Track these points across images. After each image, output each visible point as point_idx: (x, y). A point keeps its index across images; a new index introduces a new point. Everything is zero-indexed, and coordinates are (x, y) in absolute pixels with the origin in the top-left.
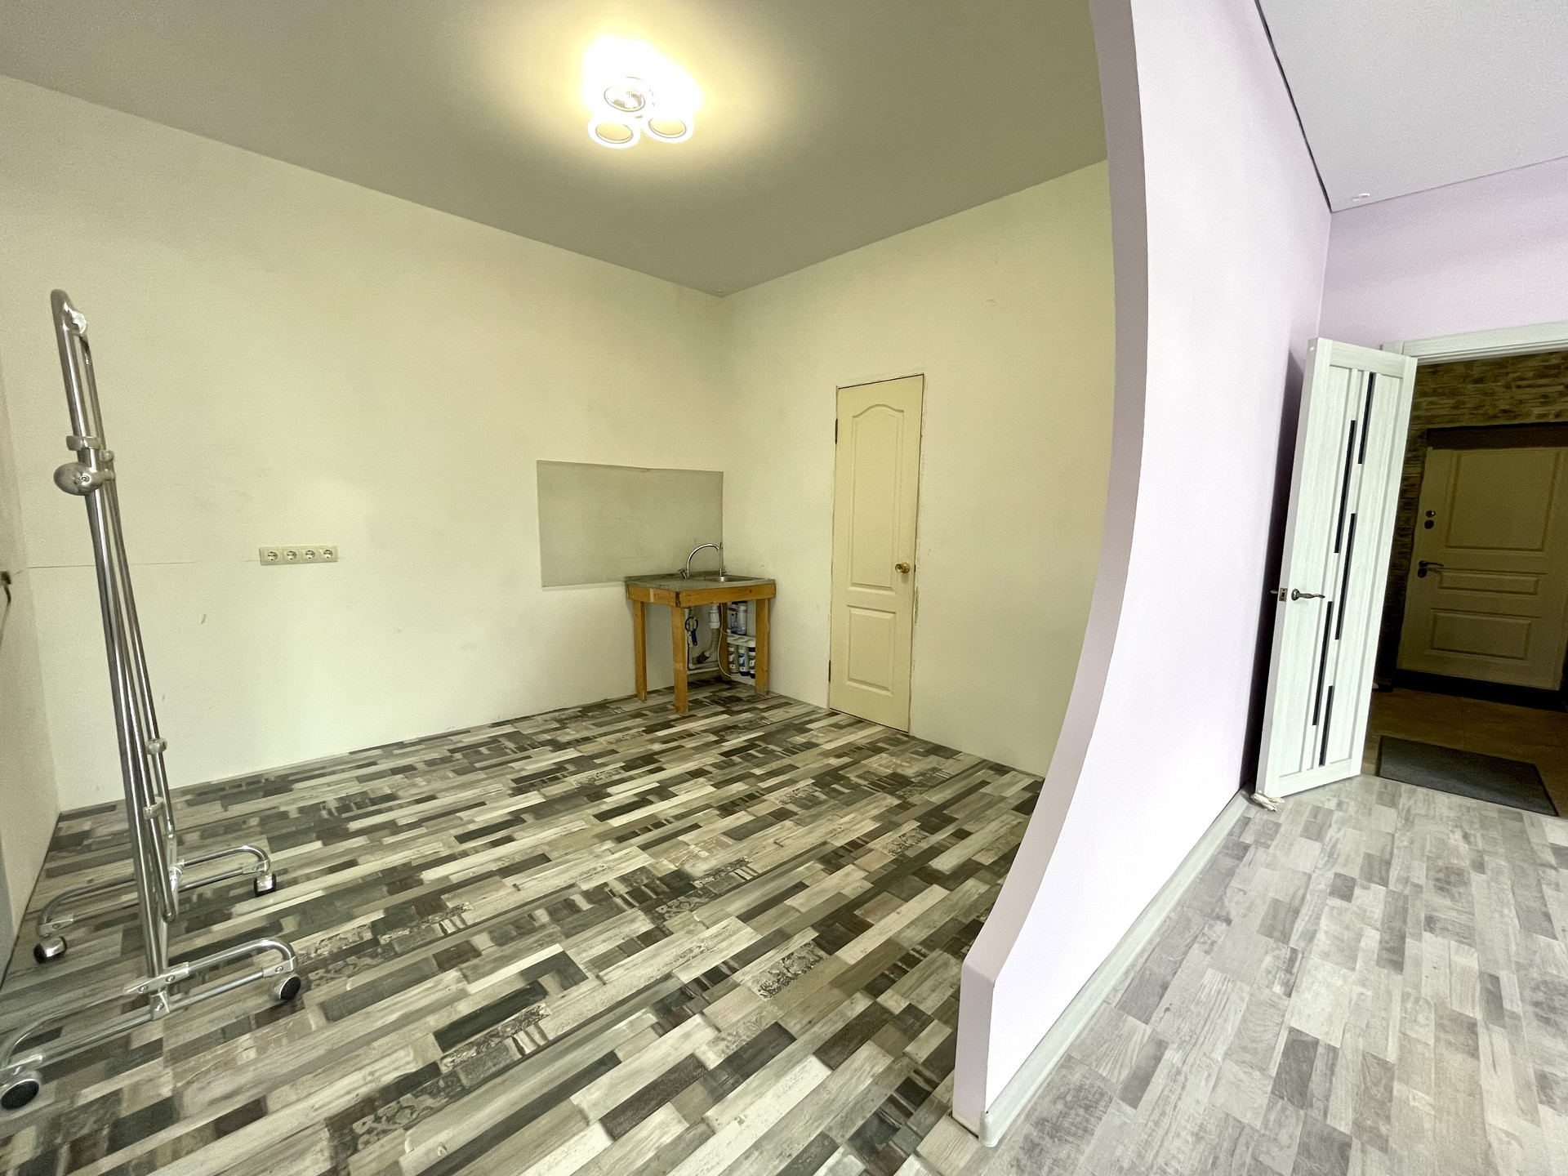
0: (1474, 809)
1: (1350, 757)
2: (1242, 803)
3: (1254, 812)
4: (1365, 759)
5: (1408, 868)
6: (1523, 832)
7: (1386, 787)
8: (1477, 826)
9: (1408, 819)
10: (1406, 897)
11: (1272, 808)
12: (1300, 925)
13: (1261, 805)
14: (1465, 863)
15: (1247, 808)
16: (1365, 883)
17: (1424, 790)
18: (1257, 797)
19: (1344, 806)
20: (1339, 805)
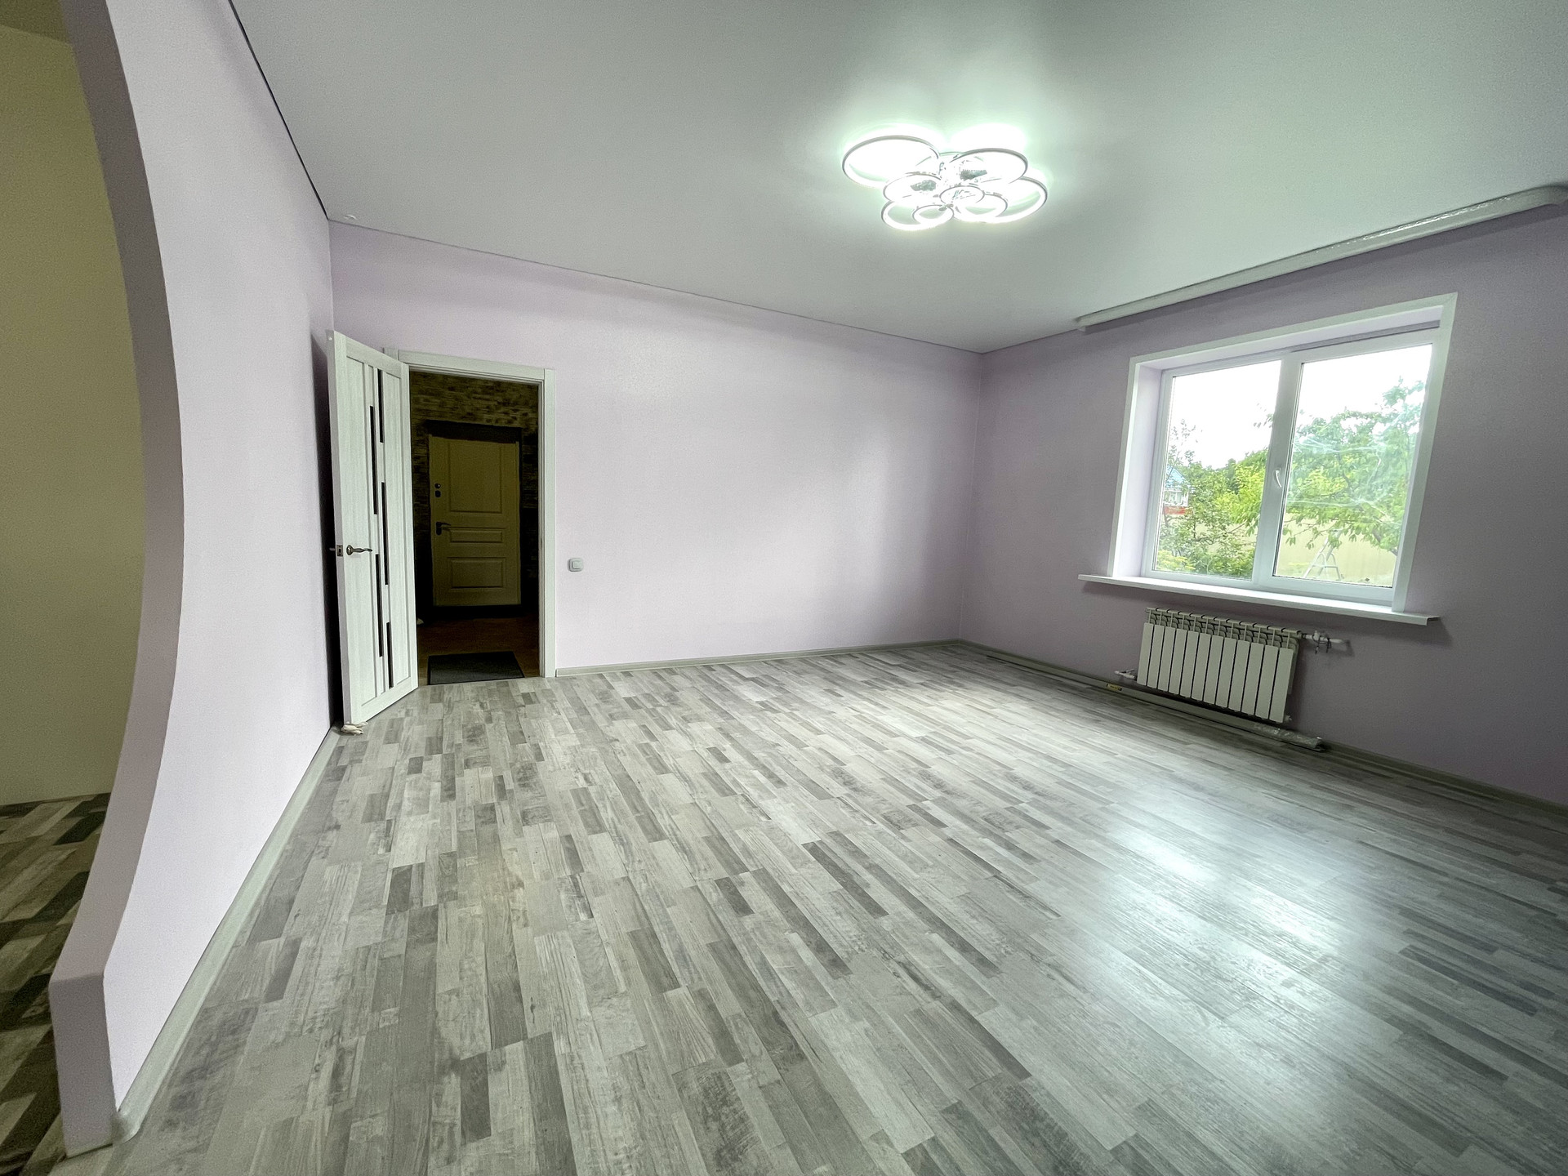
0: (485, 687)
1: (410, 676)
2: (335, 737)
3: (345, 740)
4: (419, 676)
5: (453, 736)
6: (509, 692)
7: (435, 690)
8: (486, 697)
9: (450, 707)
10: (453, 754)
11: (360, 732)
12: (391, 803)
13: (351, 733)
14: (483, 721)
15: (340, 740)
16: (429, 757)
17: (457, 685)
18: (347, 727)
19: (410, 714)
20: (407, 714)
